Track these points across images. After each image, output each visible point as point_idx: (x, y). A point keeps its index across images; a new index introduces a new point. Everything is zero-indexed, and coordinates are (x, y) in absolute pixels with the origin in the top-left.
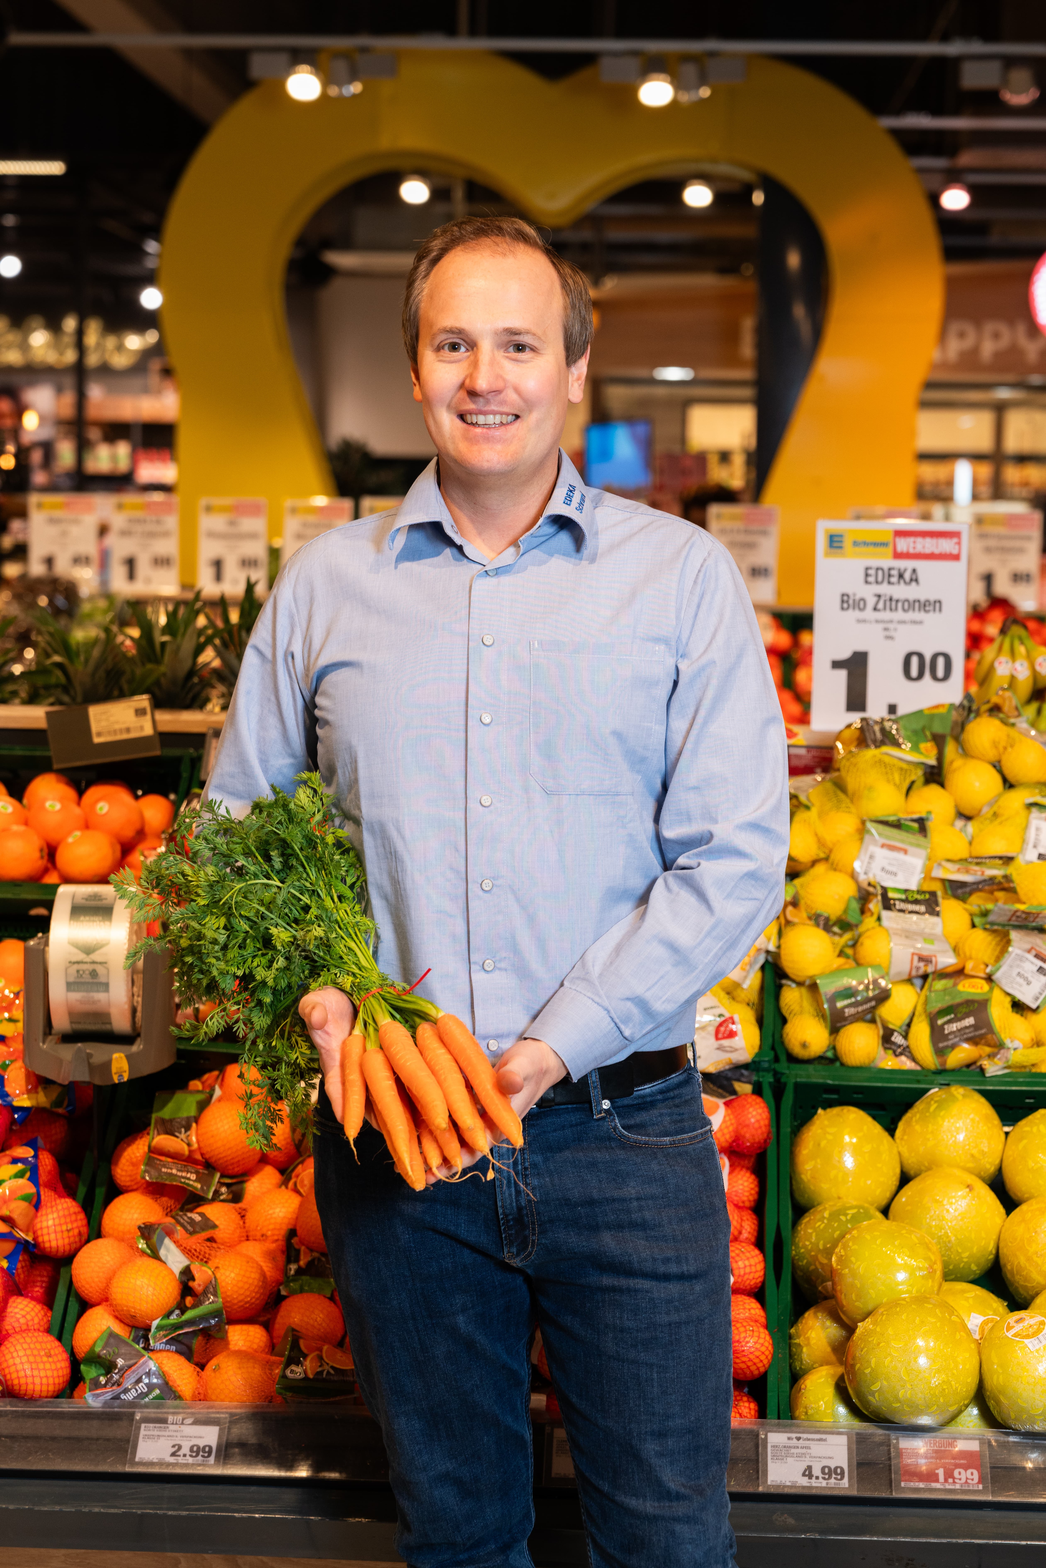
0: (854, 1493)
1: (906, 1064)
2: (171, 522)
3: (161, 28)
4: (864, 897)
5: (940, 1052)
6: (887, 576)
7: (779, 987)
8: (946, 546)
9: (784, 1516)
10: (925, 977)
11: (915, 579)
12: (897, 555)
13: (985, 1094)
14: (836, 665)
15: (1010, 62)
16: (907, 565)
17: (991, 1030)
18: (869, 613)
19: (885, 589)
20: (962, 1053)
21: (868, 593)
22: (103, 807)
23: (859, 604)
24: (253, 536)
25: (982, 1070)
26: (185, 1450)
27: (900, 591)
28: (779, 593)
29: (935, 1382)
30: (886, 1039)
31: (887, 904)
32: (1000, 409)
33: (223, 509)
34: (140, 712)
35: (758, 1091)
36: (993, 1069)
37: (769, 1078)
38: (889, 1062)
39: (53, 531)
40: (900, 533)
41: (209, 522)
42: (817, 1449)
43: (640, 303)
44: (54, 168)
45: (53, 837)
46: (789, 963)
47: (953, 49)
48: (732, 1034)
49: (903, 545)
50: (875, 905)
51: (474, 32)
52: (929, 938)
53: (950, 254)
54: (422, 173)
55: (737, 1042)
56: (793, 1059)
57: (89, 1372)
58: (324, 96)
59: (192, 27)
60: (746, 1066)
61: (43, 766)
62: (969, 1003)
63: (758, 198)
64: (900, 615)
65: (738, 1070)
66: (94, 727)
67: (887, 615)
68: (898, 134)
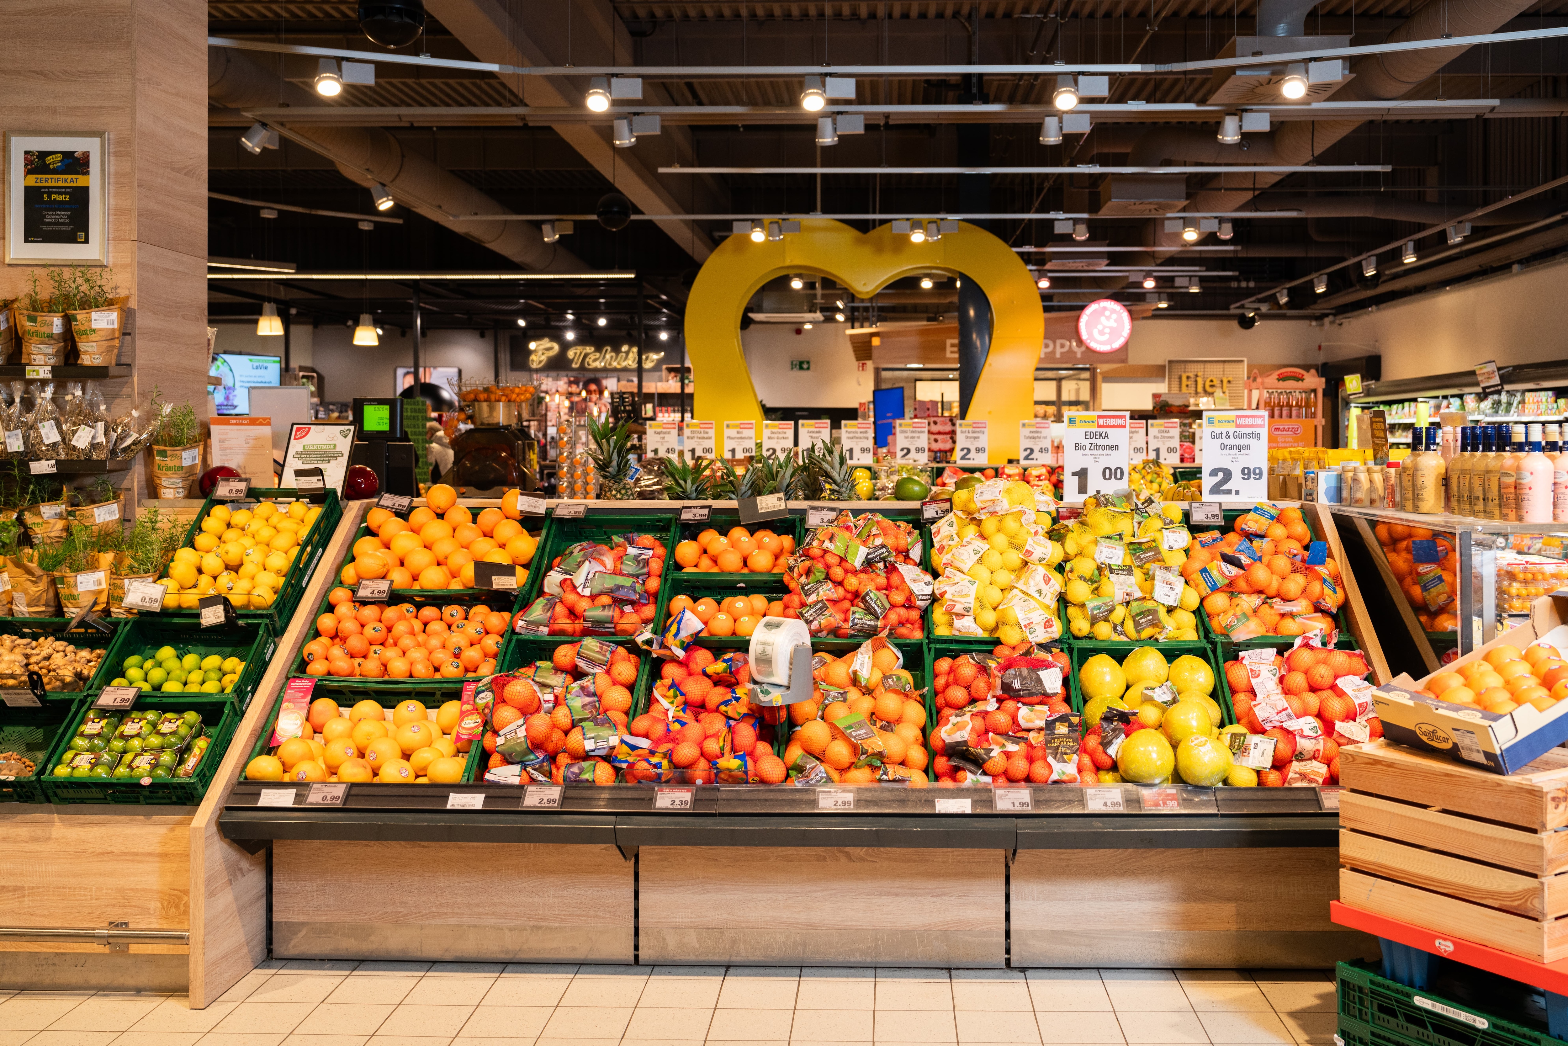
0: (1126, 812)
1: (1123, 638)
2: (711, 433)
3: (675, 212)
4: (1100, 569)
5: (1138, 632)
6: (1094, 435)
7: (1066, 608)
8: (1120, 422)
9: (1097, 822)
10: (1128, 603)
11: (1107, 436)
12: (1099, 426)
13: (1159, 650)
14: (1074, 474)
15: (1076, 221)
16: (1104, 430)
17: (1160, 621)
18: (1087, 451)
19: (1094, 441)
20: (1146, 633)
21: (1087, 443)
22: (766, 540)
23: (1083, 448)
24: (750, 438)
25: (1157, 640)
26: (840, 803)
27: (1100, 442)
28: (989, 459)
29: (1159, 763)
30: (1115, 628)
31: (1112, 571)
32: (1059, 380)
33: (735, 426)
34: (779, 499)
35: (1062, 650)
36: (1161, 638)
37: (1066, 646)
38: (1116, 638)
39: (658, 437)
40: (1099, 417)
41: (728, 432)
42: (1108, 795)
43: (899, 334)
44: (632, 276)
45: (746, 553)
46: (1070, 597)
47: (1052, 215)
48: (1051, 626)
49: (1101, 422)
50: (1107, 572)
51: (825, 211)
52: (1130, 586)
53: (1046, 309)
54: (800, 276)
55: (1054, 629)
56: (1076, 638)
57: (793, 773)
58: (767, 241)
59: (688, 212)
60: (1056, 641)
61: (737, 523)
62: (1149, 610)
63: (958, 284)
64: (1101, 452)
65: (1055, 642)
66: (759, 506)
67: (1095, 452)
68: (1021, 254)
